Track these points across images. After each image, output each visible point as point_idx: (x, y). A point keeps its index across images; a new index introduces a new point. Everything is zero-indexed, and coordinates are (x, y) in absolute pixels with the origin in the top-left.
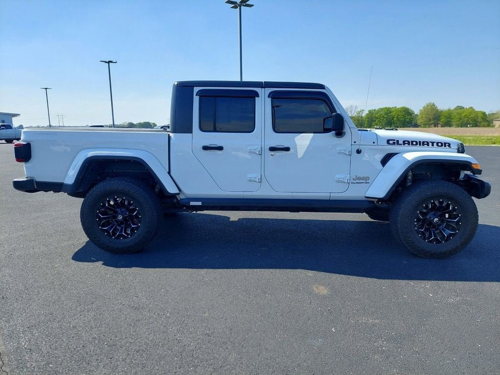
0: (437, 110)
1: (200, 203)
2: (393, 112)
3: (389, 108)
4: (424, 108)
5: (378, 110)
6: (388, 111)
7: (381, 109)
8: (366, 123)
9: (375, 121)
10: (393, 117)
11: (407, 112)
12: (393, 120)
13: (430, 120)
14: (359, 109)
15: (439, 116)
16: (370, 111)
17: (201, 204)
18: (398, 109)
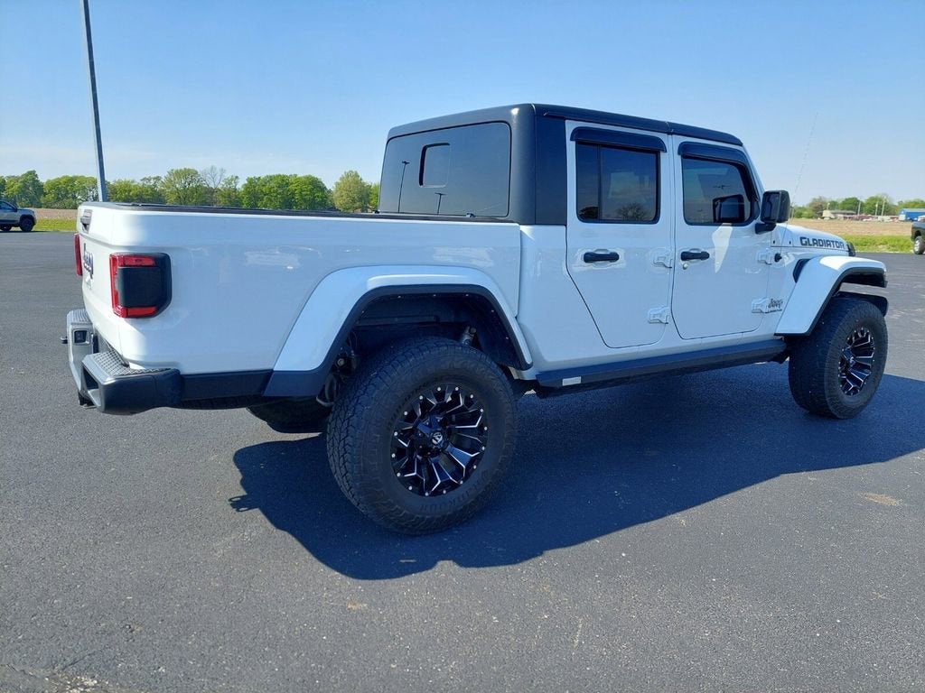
0: (363, 185)
1: (577, 380)
2: (292, 184)
3: (284, 176)
4: (342, 179)
5: (264, 179)
6: (283, 182)
7: (271, 178)
8: (245, 201)
9: (262, 200)
10: (293, 194)
11: (316, 185)
12: (293, 198)
13: (354, 201)
14: (228, 175)
15: (368, 195)
16: (251, 181)
17: (579, 382)
18: (299, 178)
